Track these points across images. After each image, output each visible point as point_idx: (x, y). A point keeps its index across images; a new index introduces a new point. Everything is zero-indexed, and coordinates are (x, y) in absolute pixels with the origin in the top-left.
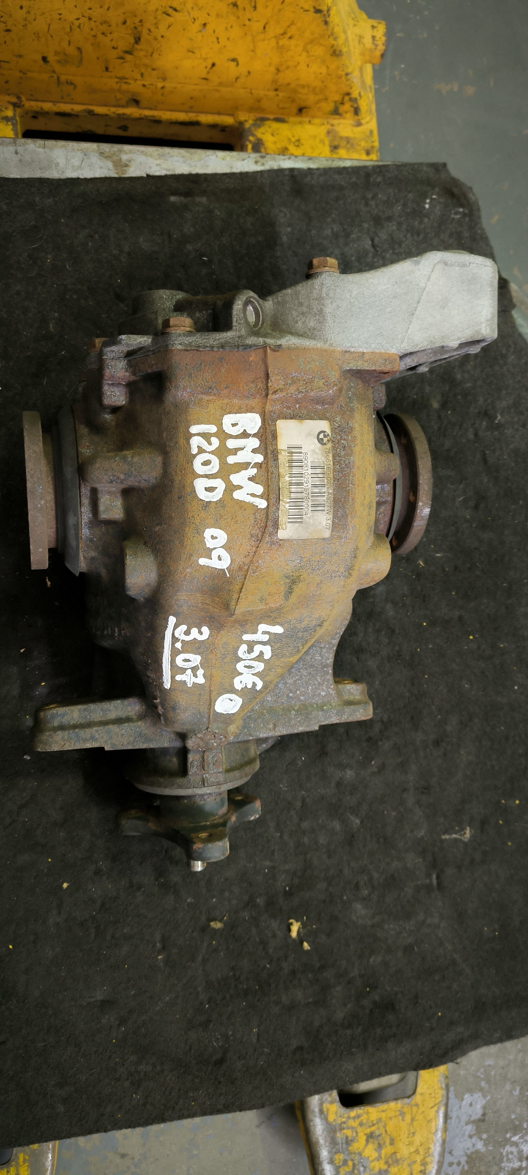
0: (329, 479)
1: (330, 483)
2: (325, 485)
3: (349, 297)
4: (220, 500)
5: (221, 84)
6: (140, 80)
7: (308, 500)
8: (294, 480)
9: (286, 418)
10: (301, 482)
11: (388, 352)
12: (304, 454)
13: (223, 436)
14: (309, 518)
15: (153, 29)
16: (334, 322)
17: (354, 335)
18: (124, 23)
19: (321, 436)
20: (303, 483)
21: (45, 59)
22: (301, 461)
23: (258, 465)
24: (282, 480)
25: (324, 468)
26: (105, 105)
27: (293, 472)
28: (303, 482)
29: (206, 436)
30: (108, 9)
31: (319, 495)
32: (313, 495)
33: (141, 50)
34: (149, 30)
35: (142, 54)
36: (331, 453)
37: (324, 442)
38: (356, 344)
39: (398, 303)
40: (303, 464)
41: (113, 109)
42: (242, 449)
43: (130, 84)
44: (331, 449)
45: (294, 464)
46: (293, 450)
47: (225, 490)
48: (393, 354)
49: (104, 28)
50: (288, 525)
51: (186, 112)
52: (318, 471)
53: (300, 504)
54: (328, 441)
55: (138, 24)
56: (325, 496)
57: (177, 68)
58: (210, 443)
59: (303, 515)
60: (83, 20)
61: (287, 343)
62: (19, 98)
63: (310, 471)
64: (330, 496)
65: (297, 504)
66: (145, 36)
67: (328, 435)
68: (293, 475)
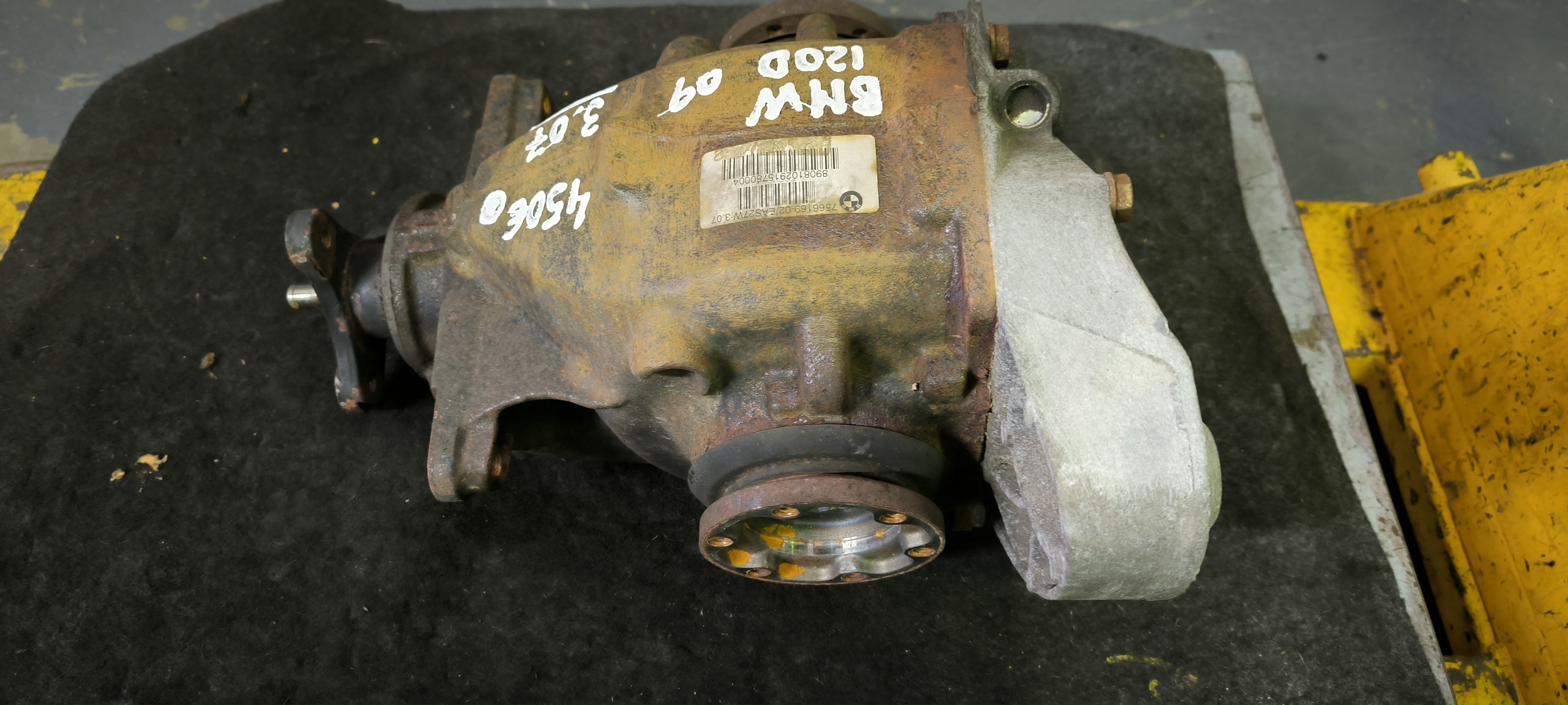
0: (788, 211)
1: (782, 212)
2: (779, 204)
3: (1075, 215)
4: (759, 75)
5: (1531, 593)
6: (1484, 481)
7: (756, 182)
8: (785, 158)
9: (878, 148)
10: (783, 168)
11: (996, 279)
12: (825, 172)
13: (848, 76)
14: (730, 188)
15: (1555, 450)
16: (1031, 194)
17: (1014, 223)
18: (1544, 410)
19: (854, 198)
20: (781, 171)
21: (1455, 352)
22: (814, 167)
23: (807, 111)
24: (785, 141)
25: (804, 203)
26: (1433, 457)
27: (797, 156)
28: (783, 172)
29: (848, 58)
30: (1550, 379)
31: (764, 197)
32: (764, 188)
33: (1522, 454)
34: (1552, 446)
35: (1517, 458)
36: (828, 213)
37: (845, 202)
38: (1000, 226)
39: (1082, 296)
40: (810, 171)
41: (1431, 468)
42: (830, 95)
43: (1473, 470)
44: (834, 212)
45: (810, 156)
46: (830, 155)
47: (772, 79)
48: (995, 290)
49: (1525, 390)
50: (721, 162)
51: (1471, 569)
52: (800, 193)
53: (750, 170)
54: (847, 209)
55: (1551, 427)
56: (762, 206)
57: (1522, 515)
58: (837, 62)
59: (734, 177)
60: (1521, 362)
61: (985, 127)
62: (1398, 354)
63: (799, 181)
64: (763, 214)
65: (750, 166)
66: (1540, 446)
67: (856, 209)
68: (792, 157)
